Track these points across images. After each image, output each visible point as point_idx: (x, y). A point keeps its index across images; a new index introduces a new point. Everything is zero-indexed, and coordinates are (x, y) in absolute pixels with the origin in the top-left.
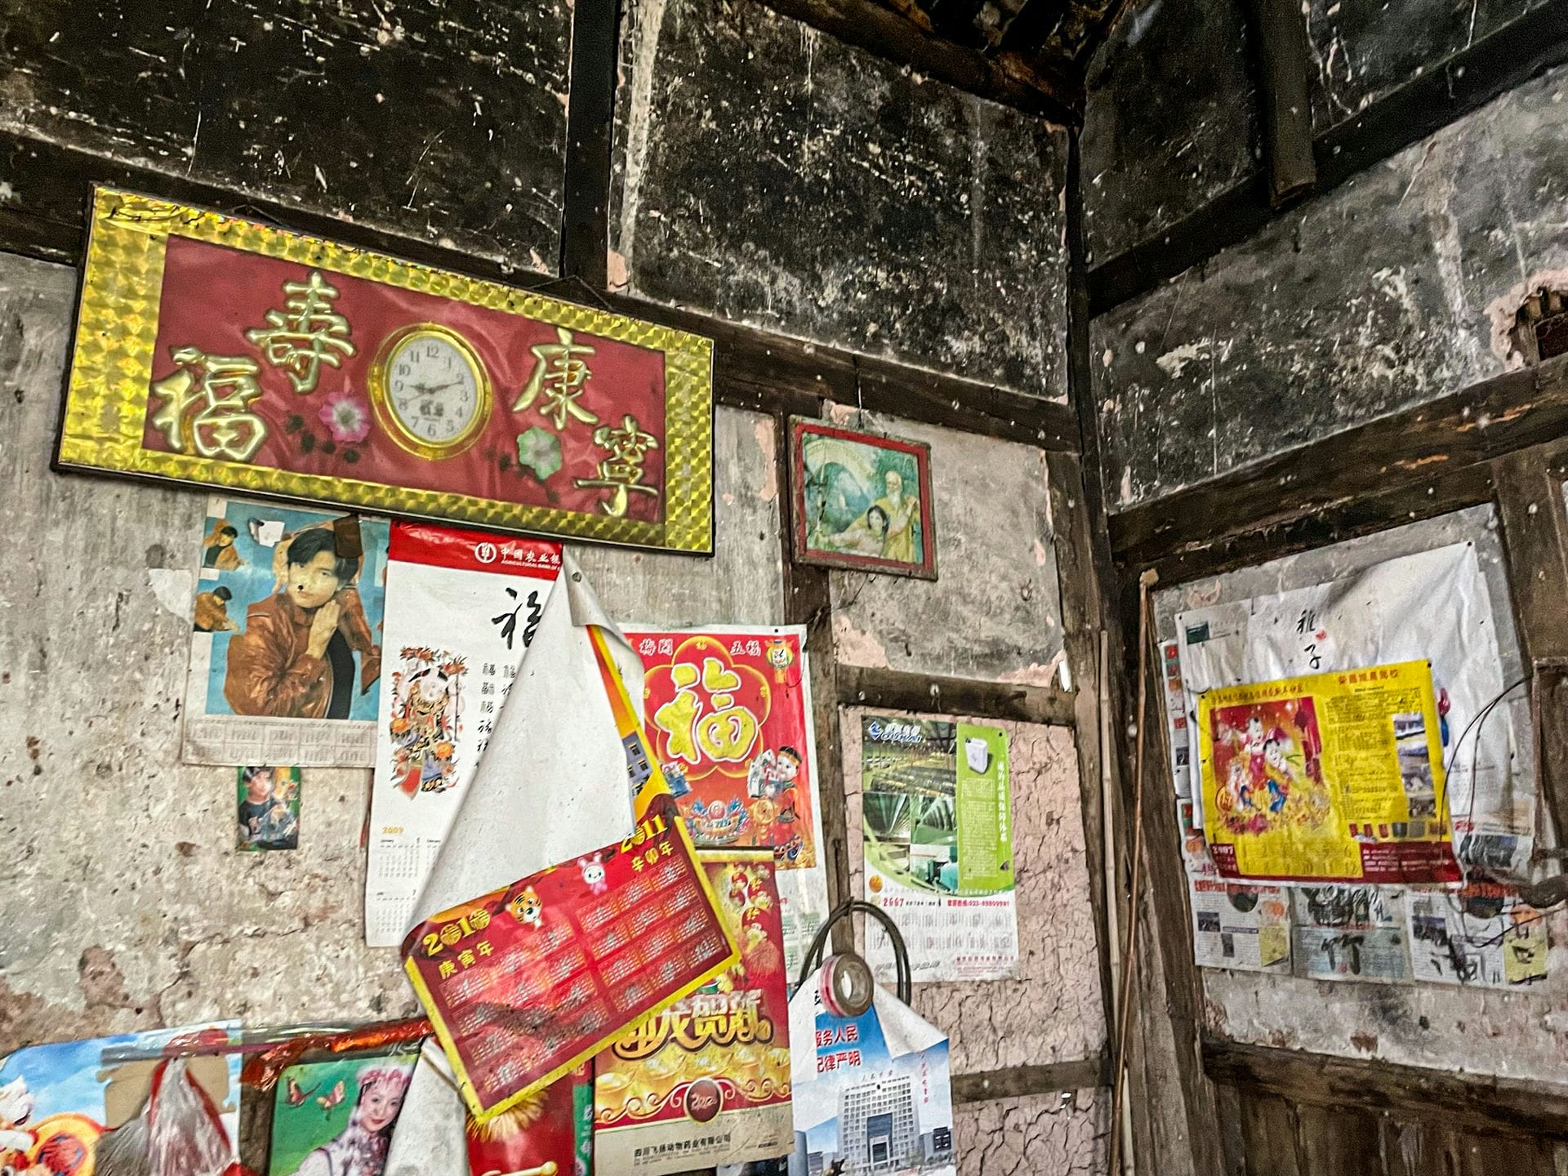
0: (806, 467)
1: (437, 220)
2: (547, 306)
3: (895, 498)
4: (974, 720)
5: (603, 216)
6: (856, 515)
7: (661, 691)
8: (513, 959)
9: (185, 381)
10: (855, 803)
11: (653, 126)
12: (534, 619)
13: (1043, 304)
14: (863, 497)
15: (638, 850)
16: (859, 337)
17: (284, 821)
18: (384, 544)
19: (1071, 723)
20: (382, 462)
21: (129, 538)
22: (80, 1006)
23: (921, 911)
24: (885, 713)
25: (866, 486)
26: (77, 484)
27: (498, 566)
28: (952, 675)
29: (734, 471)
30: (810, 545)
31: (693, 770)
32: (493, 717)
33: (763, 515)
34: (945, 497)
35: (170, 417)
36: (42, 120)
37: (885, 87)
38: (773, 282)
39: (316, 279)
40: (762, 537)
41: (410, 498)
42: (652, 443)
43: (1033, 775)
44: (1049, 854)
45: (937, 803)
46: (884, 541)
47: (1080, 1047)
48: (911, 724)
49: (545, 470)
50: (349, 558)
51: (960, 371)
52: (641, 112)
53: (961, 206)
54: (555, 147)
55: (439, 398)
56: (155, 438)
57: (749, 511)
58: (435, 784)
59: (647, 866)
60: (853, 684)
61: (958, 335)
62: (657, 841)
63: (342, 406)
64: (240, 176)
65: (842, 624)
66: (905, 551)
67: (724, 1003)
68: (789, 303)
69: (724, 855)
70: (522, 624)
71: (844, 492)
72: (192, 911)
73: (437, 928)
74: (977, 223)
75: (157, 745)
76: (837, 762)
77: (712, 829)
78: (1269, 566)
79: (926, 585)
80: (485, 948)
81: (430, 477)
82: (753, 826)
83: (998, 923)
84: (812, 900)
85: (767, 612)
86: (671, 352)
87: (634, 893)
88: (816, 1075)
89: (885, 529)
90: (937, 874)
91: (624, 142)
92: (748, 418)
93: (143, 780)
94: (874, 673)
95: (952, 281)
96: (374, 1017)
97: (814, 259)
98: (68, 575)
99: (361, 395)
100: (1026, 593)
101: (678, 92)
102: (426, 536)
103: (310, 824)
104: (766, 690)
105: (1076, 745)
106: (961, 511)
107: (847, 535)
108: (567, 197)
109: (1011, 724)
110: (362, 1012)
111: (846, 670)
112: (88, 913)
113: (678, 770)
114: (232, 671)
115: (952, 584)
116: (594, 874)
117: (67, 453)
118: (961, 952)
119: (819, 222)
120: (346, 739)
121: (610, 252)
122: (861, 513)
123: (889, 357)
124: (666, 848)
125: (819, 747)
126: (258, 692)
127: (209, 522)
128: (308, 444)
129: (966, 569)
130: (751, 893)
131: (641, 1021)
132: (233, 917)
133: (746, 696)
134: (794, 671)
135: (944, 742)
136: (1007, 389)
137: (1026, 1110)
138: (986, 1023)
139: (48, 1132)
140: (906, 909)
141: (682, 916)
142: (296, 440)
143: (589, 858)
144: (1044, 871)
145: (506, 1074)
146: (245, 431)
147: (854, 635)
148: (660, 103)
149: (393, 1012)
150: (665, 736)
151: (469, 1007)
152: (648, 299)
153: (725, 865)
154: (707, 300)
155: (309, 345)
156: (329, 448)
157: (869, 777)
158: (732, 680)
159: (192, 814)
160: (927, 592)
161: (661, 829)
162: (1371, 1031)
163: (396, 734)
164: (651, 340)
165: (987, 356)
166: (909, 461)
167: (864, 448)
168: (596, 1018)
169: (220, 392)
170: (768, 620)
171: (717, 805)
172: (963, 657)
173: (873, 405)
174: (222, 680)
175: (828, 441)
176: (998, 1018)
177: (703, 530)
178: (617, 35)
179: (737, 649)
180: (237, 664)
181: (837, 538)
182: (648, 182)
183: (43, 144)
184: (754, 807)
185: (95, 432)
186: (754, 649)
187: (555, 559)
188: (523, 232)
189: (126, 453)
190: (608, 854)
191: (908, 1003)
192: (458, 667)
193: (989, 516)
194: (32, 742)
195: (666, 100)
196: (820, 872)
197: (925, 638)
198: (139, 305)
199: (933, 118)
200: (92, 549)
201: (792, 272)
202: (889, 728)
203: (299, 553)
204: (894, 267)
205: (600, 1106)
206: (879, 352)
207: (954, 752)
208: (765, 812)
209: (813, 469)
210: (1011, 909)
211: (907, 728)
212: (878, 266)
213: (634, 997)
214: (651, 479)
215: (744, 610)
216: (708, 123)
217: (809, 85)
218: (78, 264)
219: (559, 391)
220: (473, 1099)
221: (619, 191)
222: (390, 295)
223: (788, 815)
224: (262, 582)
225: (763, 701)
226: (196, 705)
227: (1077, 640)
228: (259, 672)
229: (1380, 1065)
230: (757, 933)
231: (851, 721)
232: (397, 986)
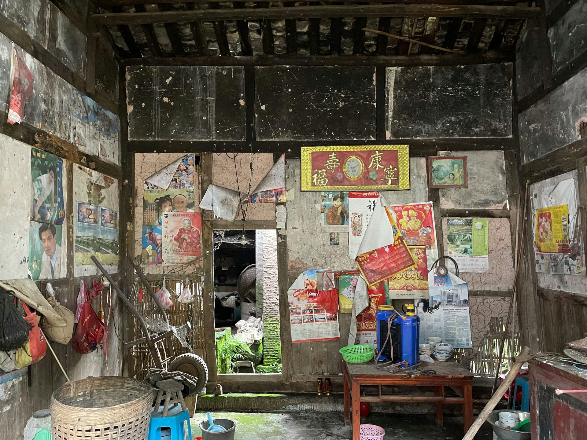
0: (433, 167)
1: (353, 135)
2: (373, 147)
3: (457, 170)
4: (479, 218)
5: (384, 125)
6: (445, 176)
7: (400, 217)
8: (373, 263)
9: (316, 175)
10: (445, 237)
11: (394, 103)
12: (374, 206)
13: (504, 113)
14: (448, 171)
15: (395, 246)
16: (448, 134)
17: (337, 241)
18: (348, 196)
19: (508, 217)
20: (346, 182)
21: (311, 200)
22: (313, 265)
23: (462, 258)
24: (454, 218)
25: (449, 169)
26: (304, 193)
27: (367, 197)
28: (473, 208)
29: (415, 171)
30: (434, 184)
31: (407, 231)
32: (368, 223)
33: (423, 179)
34: (471, 168)
35: (315, 181)
36: (293, 137)
37: (453, 73)
38: (424, 128)
39: (333, 153)
40: (422, 184)
41: (351, 188)
42: (396, 169)
43: (496, 229)
44: (500, 247)
45: (467, 236)
46: (453, 181)
47: (507, 288)
48: (460, 220)
49: (374, 178)
50: (342, 198)
51: (477, 136)
52: (391, 100)
53: (477, 94)
54: (373, 114)
55: (355, 169)
56: (313, 184)
57: (419, 179)
58: (359, 235)
59: (397, 248)
60: (445, 212)
61: (476, 127)
62: (399, 244)
63: (339, 174)
64: (321, 138)
65: (442, 200)
66: (460, 182)
67: (413, 272)
68: (429, 131)
69: (414, 247)
70: (372, 207)
71: (442, 171)
72: (325, 253)
73: (360, 257)
74: (482, 97)
75: (318, 230)
76: (441, 228)
77: (411, 242)
78: (547, 180)
79: (465, 189)
80: (368, 261)
81: (354, 183)
82: (421, 242)
83: (484, 261)
84: (434, 255)
85: (424, 199)
86: (399, 150)
87: (395, 253)
88: (434, 287)
89: (454, 178)
90: (467, 251)
91: (388, 109)
92: (419, 159)
93: (317, 235)
94: (450, 210)
95: (474, 114)
96: (352, 270)
97: (434, 120)
98: (304, 206)
99: (342, 172)
100: (495, 188)
101: (399, 94)
102: (355, 193)
103: (340, 241)
104: (423, 215)
105: (510, 222)
106: (476, 170)
107: (443, 181)
108: (377, 124)
109: (489, 218)
110: (350, 269)
111: (443, 210)
112: (312, 253)
113: (404, 231)
114: (327, 218)
115: (472, 188)
116: (387, 249)
117: (302, 189)
118: (473, 267)
119: (435, 111)
120: (344, 228)
121: (386, 131)
122: (447, 175)
123: (456, 137)
124: (401, 245)
125: (436, 226)
126: (331, 221)
127: (322, 196)
128: (335, 181)
129: (477, 184)
130: (420, 254)
131: (396, 274)
132: (331, 254)
133: (419, 217)
134: (430, 211)
135: (469, 223)
136: (492, 137)
137: (491, 299)
138: (479, 281)
139: (311, 281)
140: (458, 258)
141: (404, 257)
142: (333, 181)
143: (386, 247)
144: (498, 251)
145: (373, 280)
146: (325, 181)
147: (446, 202)
148: (395, 98)
149: (355, 269)
150: (401, 225)
151: (366, 269)
152: (395, 139)
153: (414, 248)
154: (408, 136)
155: (333, 165)
156: (338, 181)
157: (449, 232)
158: (415, 214)
159: (324, 240)
160: (465, 191)
161: (400, 242)
162: (560, 285)
163: (352, 227)
164: (395, 148)
165: (485, 130)
166: (461, 161)
167: (448, 160)
168: (388, 273)
169: (321, 175)
170: (424, 201)
171: (412, 238)
172: (476, 204)
173: (451, 149)
174: (326, 220)
175: (439, 160)
176: (482, 281)
177: (408, 185)
178: (385, 86)
179: (417, 207)
180: (328, 217)
181: (440, 182)
182: (393, 115)
183: (293, 141)
184: (421, 238)
185: (305, 185)
186: (421, 207)
187: (378, 194)
188: (369, 133)
189: (310, 188)
190: (390, 246)
191: (458, 276)
192: (361, 215)
193: (485, 170)
194: (303, 230)
195: (396, 96)
196: (436, 250)
197: (465, 201)
198: (308, 164)
199: (467, 75)
200: (307, 202)
201: (429, 124)
202: (454, 221)
203: (335, 199)
204: (456, 115)
205: (390, 286)
206: (453, 136)
207: (472, 225)
208: (423, 239)
209: (435, 167)
210: (487, 259)
211: (459, 221)
212: (452, 116)
213: (395, 270)
214: (396, 176)
215: (418, 199)
216: (407, 98)
217: (431, 80)
218: (300, 159)
219: (376, 163)
220: (368, 283)
221: (388, 119)
222: (345, 153)
223: (429, 239)
224: (330, 204)
225: (423, 217)
226: (323, 224)
227: (512, 198)
228: (331, 218)
229: (561, 291)
230: (421, 261)
231: (445, 220)
232: (355, 266)
